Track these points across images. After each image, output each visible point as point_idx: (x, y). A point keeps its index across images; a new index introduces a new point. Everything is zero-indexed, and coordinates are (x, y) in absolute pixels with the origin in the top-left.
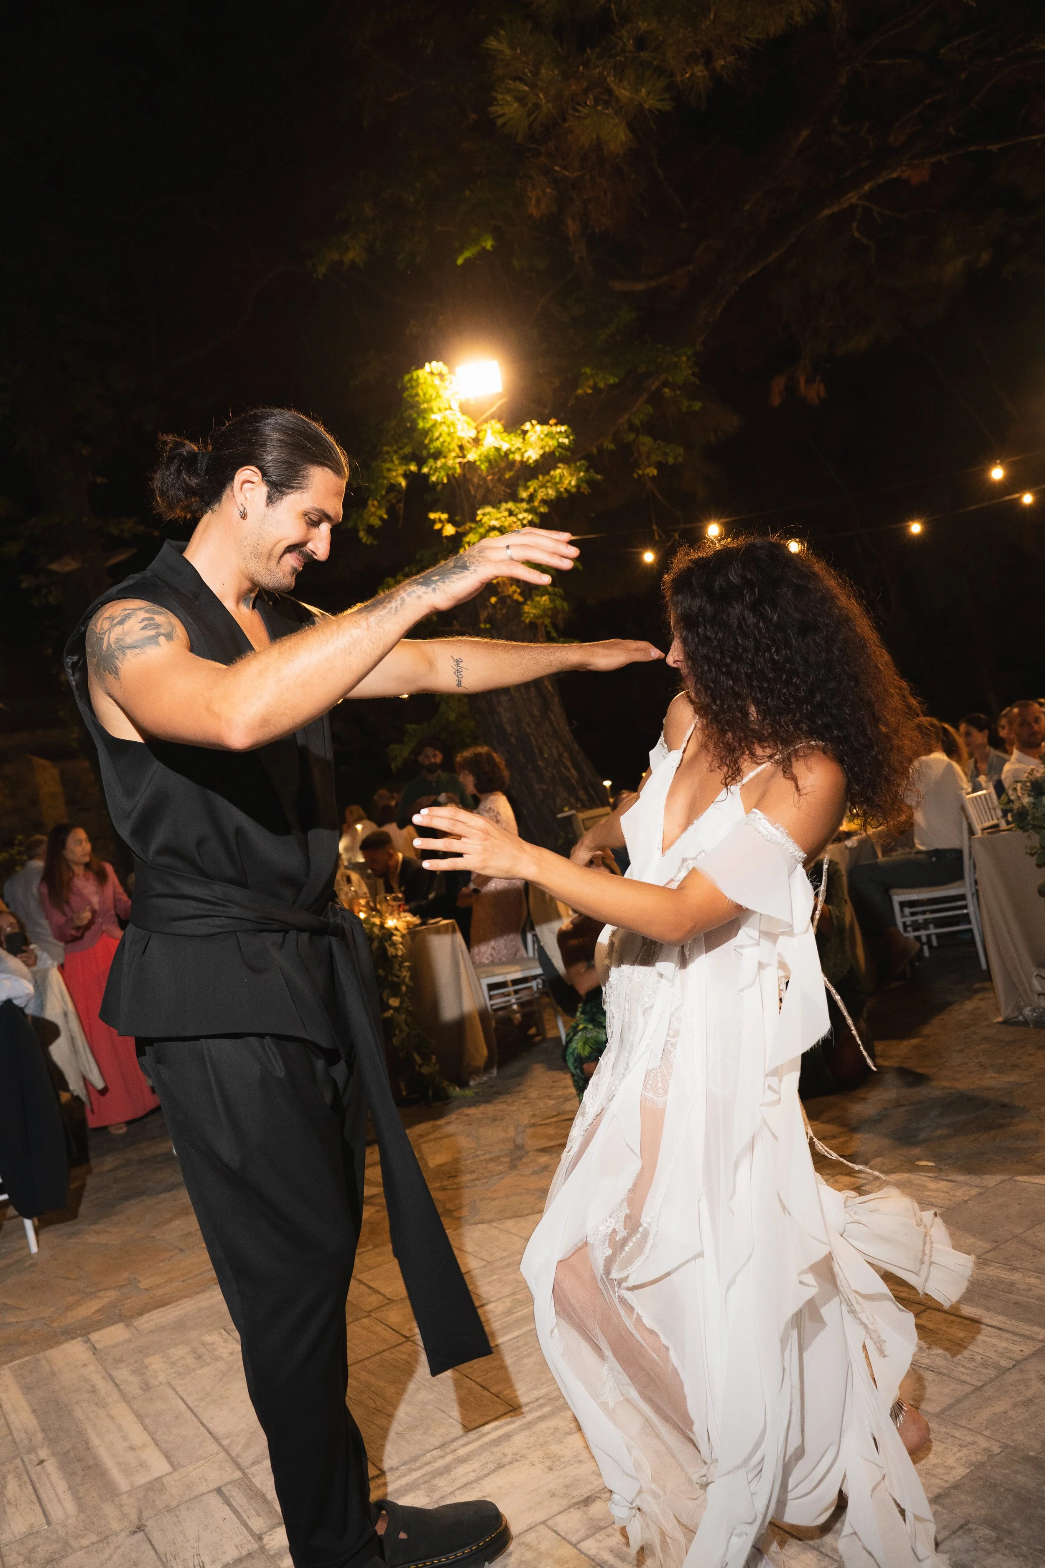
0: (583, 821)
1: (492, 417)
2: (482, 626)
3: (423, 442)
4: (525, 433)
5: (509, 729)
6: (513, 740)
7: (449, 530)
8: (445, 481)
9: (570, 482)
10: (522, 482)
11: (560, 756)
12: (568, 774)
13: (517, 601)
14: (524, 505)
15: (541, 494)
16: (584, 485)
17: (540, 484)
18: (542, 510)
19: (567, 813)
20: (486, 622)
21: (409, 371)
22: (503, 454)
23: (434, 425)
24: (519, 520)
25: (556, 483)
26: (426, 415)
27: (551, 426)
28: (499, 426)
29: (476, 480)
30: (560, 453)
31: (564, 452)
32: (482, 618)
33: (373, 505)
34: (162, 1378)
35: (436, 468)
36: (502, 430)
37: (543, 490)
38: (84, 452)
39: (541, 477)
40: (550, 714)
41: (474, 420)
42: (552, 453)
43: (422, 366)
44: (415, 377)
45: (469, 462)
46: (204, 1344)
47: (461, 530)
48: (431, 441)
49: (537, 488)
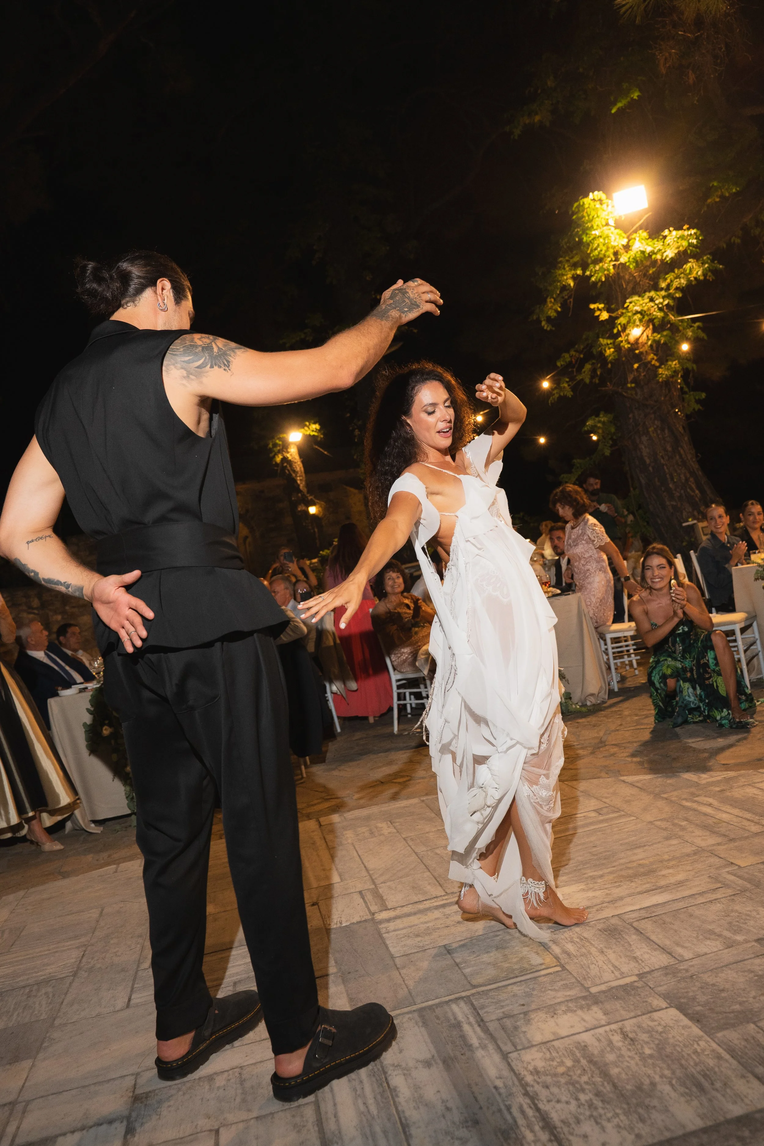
0: (702, 528)
1: (640, 227)
2: (629, 385)
3: (586, 252)
4: (665, 237)
5: (648, 461)
6: (651, 469)
7: (605, 316)
8: (603, 279)
9: (697, 273)
10: (662, 275)
11: (687, 480)
12: (692, 494)
13: (654, 365)
14: (663, 293)
15: (676, 284)
16: (709, 274)
17: (675, 276)
18: (677, 295)
19: (691, 522)
20: (632, 382)
21: (577, 200)
22: (647, 255)
23: (594, 239)
24: (656, 304)
25: (687, 275)
26: (588, 232)
27: (685, 230)
28: (645, 234)
29: (627, 277)
30: (691, 251)
31: (694, 249)
32: (629, 380)
33: (551, 302)
34: (350, 841)
35: (596, 271)
36: (647, 237)
37: (678, 280)
38: (368, 278)
39: (676, 271)
40: (680, 449)
41: (625, 232)
42: (685, 251)
43: (587, 196)
44: (581, 203)
45: (621, 264)
46: (376, 827)
47: (613, 315)
48: (592, 251)
49: (673, 279)
